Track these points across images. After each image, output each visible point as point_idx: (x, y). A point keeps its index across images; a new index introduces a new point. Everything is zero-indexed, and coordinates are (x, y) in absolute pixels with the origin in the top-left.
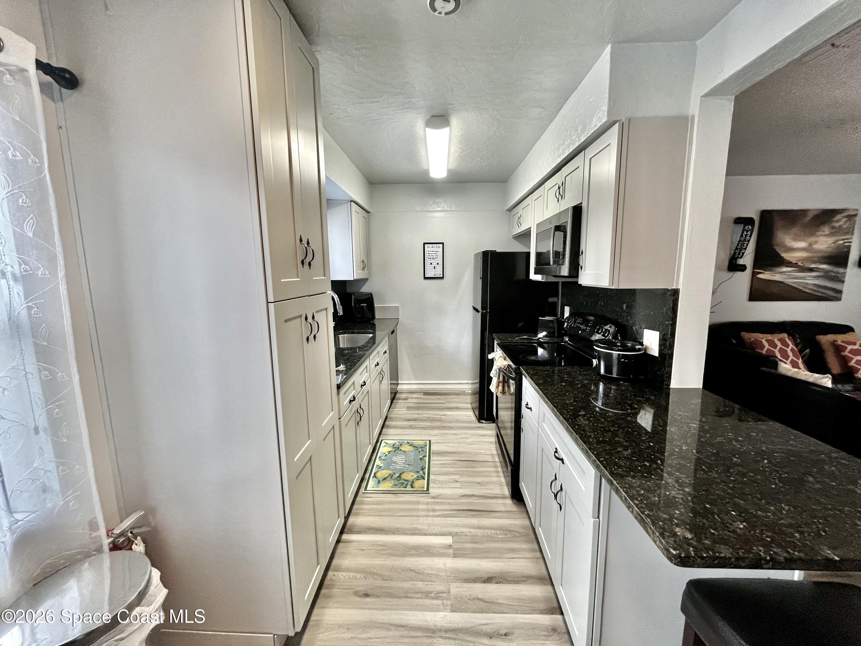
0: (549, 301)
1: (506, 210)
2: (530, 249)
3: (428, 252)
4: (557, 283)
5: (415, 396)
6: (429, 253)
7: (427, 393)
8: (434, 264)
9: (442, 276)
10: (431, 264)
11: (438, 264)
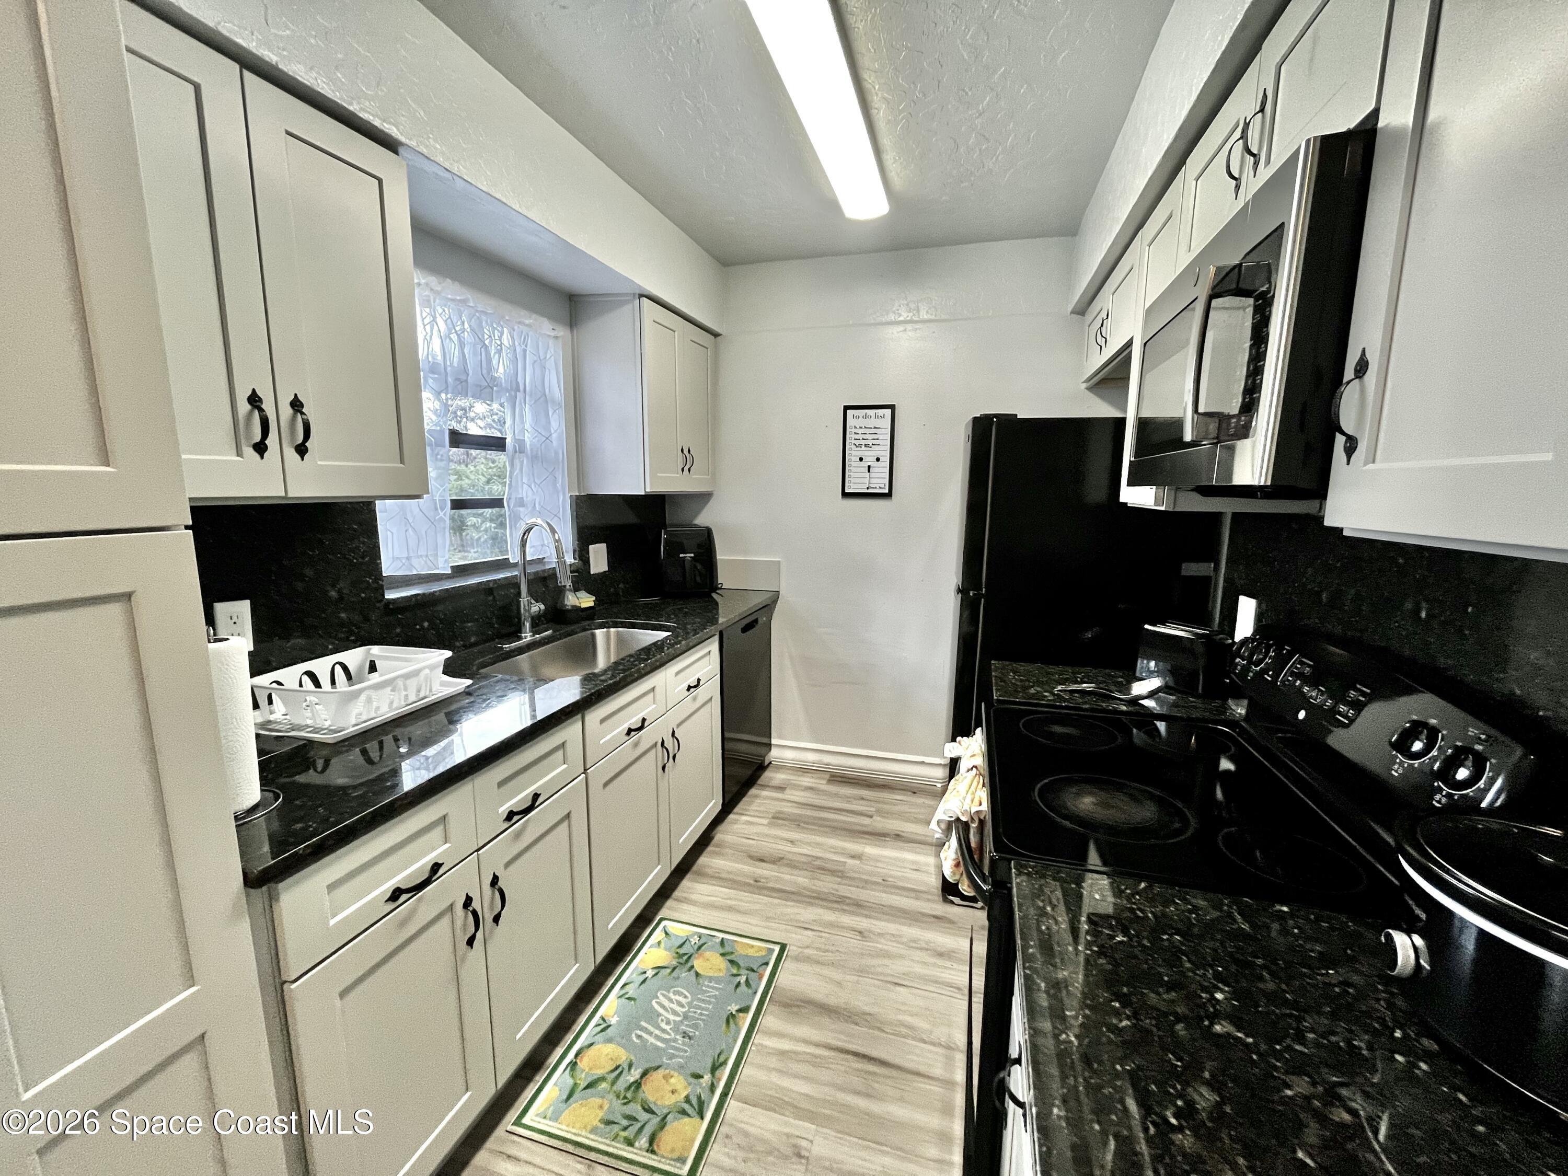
0: (1183, 573)
1: (1073, 312)
2: (1125, 411)
3: (854, 430)
4: (1216, 517)
5: (807, 781)
6: (857, 431)
7: (840, 778)
8: (870, 460)
9: (886, 491)
10: (861, 459)
11: (878, 460)
